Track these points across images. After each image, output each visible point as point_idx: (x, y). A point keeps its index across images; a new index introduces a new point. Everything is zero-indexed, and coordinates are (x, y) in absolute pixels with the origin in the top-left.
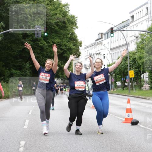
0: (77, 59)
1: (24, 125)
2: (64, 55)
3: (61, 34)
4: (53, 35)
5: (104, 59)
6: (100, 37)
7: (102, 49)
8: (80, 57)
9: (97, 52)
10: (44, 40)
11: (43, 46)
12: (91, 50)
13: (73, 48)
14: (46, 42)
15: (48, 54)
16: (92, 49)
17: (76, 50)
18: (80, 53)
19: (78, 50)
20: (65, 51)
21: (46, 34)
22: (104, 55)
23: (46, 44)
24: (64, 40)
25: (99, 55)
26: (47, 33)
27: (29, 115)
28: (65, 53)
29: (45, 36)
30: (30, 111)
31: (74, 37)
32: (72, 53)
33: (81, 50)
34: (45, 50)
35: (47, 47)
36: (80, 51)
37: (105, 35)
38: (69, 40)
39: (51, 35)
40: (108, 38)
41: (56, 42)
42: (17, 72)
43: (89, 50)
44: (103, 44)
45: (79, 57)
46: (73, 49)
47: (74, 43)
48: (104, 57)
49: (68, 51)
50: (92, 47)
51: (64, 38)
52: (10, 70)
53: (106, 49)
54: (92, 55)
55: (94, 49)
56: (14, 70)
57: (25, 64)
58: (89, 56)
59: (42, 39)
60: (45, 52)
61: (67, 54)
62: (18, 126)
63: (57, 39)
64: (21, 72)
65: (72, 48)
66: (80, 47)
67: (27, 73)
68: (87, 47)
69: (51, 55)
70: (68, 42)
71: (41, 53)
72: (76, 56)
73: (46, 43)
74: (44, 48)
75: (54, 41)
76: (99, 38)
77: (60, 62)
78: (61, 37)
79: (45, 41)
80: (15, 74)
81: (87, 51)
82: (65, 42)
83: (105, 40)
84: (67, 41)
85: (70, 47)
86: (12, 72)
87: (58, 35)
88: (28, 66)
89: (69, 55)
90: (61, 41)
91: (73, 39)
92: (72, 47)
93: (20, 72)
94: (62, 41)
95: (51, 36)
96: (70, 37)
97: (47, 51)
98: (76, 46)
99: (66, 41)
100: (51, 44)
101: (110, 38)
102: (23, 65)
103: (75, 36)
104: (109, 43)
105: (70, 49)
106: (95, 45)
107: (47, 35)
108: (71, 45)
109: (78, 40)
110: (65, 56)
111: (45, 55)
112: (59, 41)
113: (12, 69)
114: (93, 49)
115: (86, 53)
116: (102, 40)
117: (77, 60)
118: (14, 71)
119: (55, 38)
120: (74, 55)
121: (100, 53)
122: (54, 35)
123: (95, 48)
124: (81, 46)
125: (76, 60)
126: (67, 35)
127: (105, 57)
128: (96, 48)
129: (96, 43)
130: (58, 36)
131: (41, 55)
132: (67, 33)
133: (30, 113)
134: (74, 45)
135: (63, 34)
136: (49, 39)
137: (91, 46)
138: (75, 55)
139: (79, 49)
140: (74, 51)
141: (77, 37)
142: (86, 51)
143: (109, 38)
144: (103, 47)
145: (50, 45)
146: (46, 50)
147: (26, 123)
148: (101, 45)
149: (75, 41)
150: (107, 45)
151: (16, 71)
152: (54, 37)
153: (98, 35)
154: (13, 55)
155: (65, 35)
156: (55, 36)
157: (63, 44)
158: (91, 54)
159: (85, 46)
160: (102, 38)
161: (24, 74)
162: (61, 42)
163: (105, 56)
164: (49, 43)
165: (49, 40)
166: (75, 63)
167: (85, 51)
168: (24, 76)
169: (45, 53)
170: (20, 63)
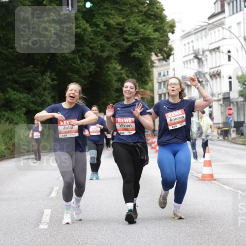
0: (164, 62)
1: (40, 222)
2: (133, 54)
3: (126, 4)
4: (106, 6)
5: (230, 62)
6: (219, 10)
7: (224, 39)
8: (171, 58)
9: (212, 47)
10: (84, 18)
11: (82, 33)
12: (198, 40)
13: (155, 36)
14: (88, 25)
15: (94, 51)
16: (200, 39)
17: (162, 41)
18: (171, 49)
19: (166, 42)
20: (135, 45)
21: (88, 5)
22: (229, 52)
23: (90, 29)
24: (132, 20)
25: (218, 53)
26: (91, 2)
27: (52, 198)
28: (134, 49)
29: (87, 8)
30: (53, 189)
31: (155, 10)
32: (151, 48)
33: (172, 42)
34: (88, 43)
35: (92, 36)
36: (170, 43)
37: (231, 4)
38: (144, 17)
39: (101, 6)
40: (237, 12)
41: (114, 24)
42: (21, 96)
43: (192, 42)
44: (226, 26)
45: (168, 57)
46: (155, 39)
47: (156, 24)
48: (229, 57)
49: (141, 44)
50: (199, 34)
51: (132, 13)
52: (4, 91)
53: (233, 38)
54: (201, 53)
55: (204, 38)
56: (13, 93)
57: (40, 78)
58: (193, 55)
59: (81, 18)
60: (87, 48)
61: (140, 52)
62: (25, 225)
63: (117, 16)
64: (32, 97)
65: (151, 36)
66: (170, 35)
67: (45, 98)
68: (188, 35)
69: (102, 54)
70: (143, 22)
71: (77, 50)
72: (161, 57)
73: (90, 25)
74: (85, 38)
75: (108, 22)
76: (217, 12)
77: (123, 71)
78: (124, 11)
79: (87, 22)
80: (18, 103)
81: (188, 43)
82: (136, 24)
83: (230, 16)
84: (140, 21)
85: (147, 34)
86: (9, 98)
87: (117, 6)
88: (48, 83)
89: (143, 54)
90: (124, 20)
91: (154, 16)
92: (151, 34)
93: (30, 96)
94: (128, 21)
95: (102, 10)
96: (146, 9)
97: (93, 45)
98: (161, 31)
99: (137, 21)
100: (102, 29)
101: (242, 13)
102: (36, 81)
103: (157, 8)
104: (242, 24)
105: (146, 40)
106: (207, 30)
107: (91, 7)
108: (149, 30)
109: (166, 17)
110: (134, 56)
111: (86, 54)
112: (121, 20)
113: (9, 89)
114: (202, 38)
115: (185, 49)
116: (225, 18)
117: (165, 65)
118: (13, 95)
119: (112, 14)
120: (156, 55)
121: (218, 48)
122: (109, 7)
123: (206, 37)
124: (173, 33)
125: (161, 66)
126: (140, 6)
127: (232, 58)
128: (209, 37)
129: (210, 24)
130: (117, 8)
131: (77, 56)
132: (139, 2)
133: (54, 194)
134: (156, 30)
135: (130, 4)
136: (96, 16)
137: (197, 31)
138: (159, 55)
139: (169, 39)
140: (156, 43)
141: (164, 10)
142: (185, 45)
143: (241, 10)
144: (227, 34)
145: (99, 31)
146: (90, 43)
147: (44, 216)
148: (220, 28)
149: (158, 21)
150: (235, 29)
151: (18, 94)
152: (109, 11)
153: (215, 3)
154: (11, 56)
155: (134, 6)
156: (111, 10)
157: (129, 28)
158: (199, 50)
159: (183, 31)
160: (223, 11)
161: (39, 101)
162: (124, 23)
163: (231, 54)
164: (97, 26)
165: (96, 18)
166: (160, 73)
167: (184, 43)
168: (38, 107)
169: (88, 50)
170: (30, 74)
